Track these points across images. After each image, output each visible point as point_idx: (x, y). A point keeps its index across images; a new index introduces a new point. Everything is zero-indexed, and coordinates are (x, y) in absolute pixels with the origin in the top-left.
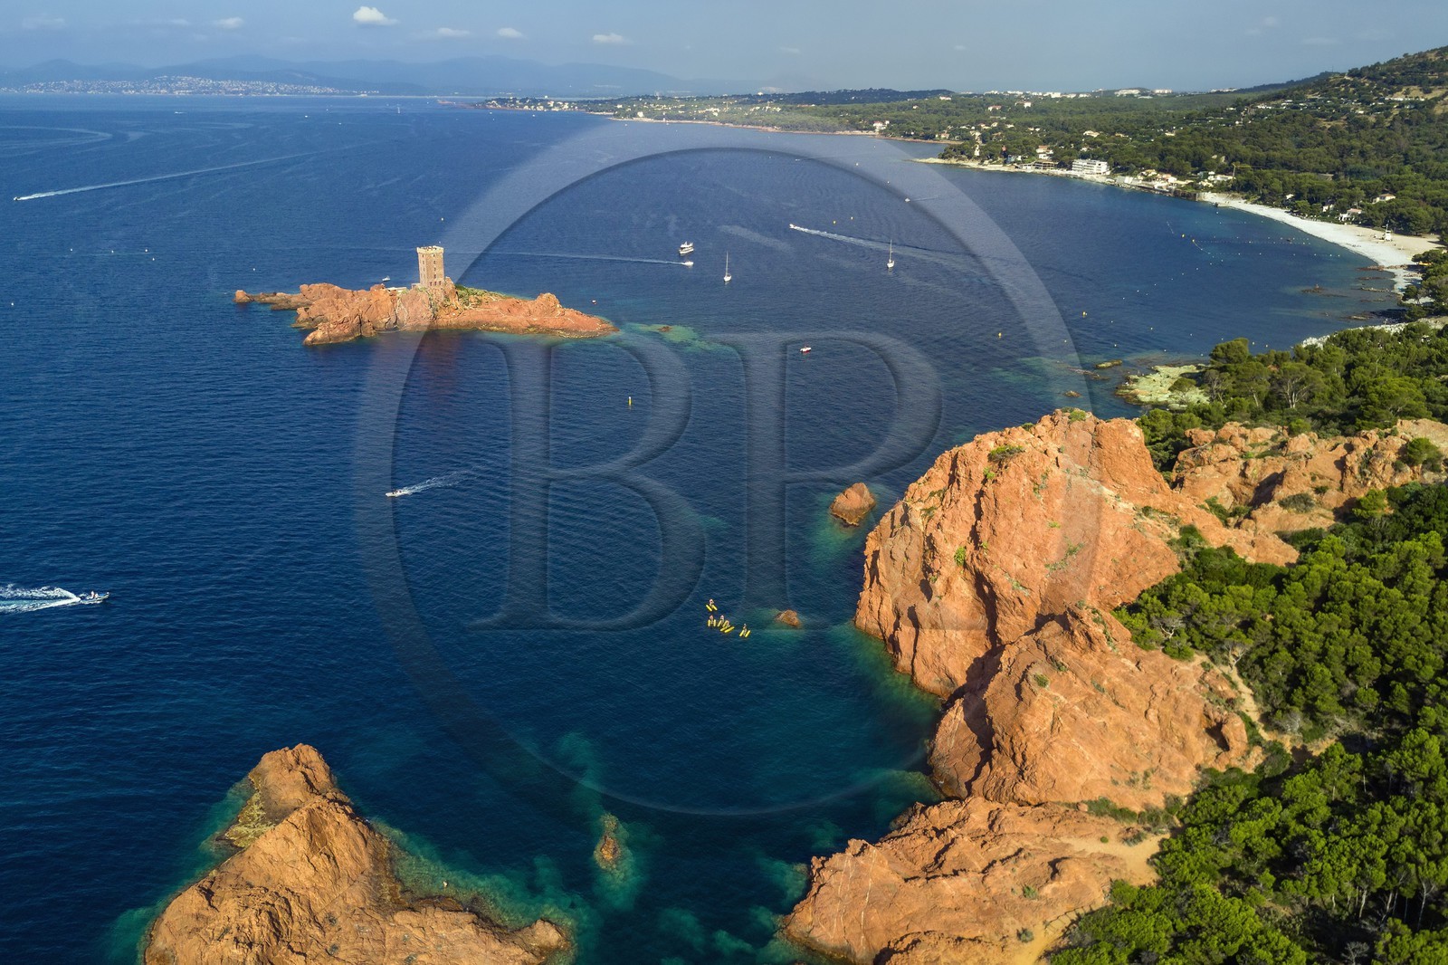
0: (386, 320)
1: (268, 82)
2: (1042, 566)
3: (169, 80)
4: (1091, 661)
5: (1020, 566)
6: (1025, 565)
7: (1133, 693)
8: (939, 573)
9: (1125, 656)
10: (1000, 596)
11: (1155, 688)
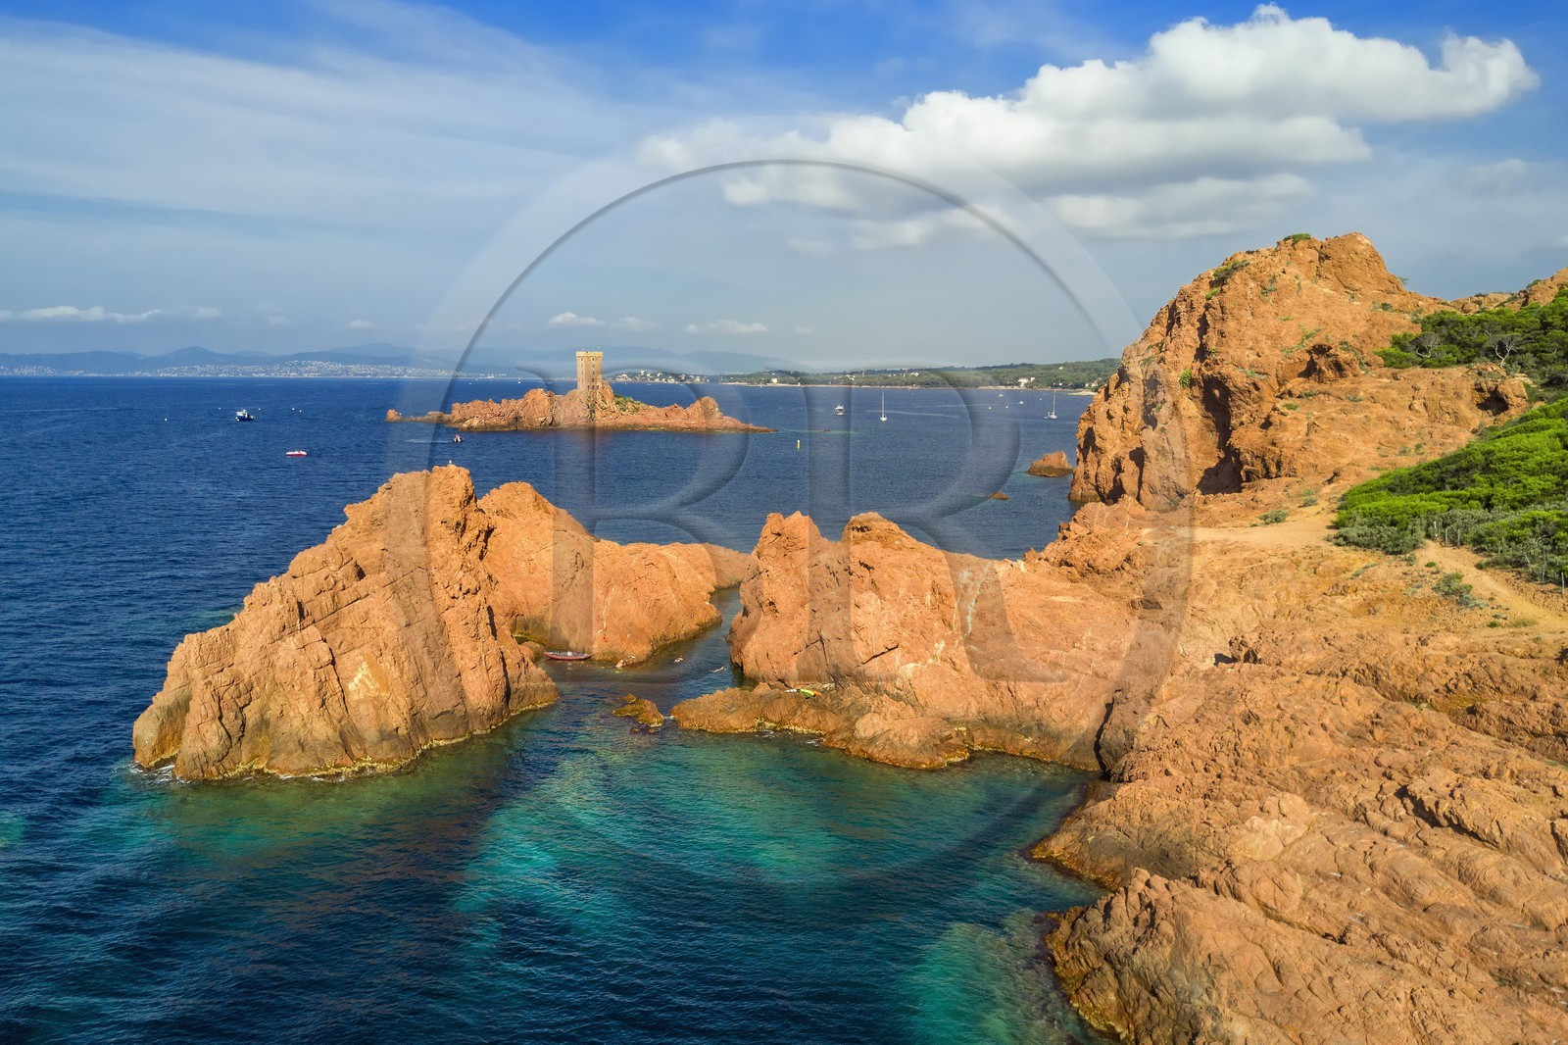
0: (542, 419)
1: (397, 365)
2: (1277, 352)
3: (300, 365)
4: (1346, 384)
5: (1253, 357)
6: (1258, 355)
7: (1394, 394)
8: (1164, 401)
9: (1380, 376)
10: (1233, 389)
11: (1418, 385)
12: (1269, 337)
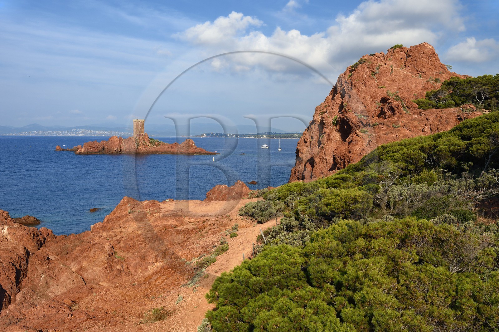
0: (116, 149)
4: (395, 118)
5: (363, 107)
6: (365, 107)
7: (416, 123)
8: (325, 133)
9: (414, 114)
10: (352, 125)
11: (429, 117)
12: (371, 97)
